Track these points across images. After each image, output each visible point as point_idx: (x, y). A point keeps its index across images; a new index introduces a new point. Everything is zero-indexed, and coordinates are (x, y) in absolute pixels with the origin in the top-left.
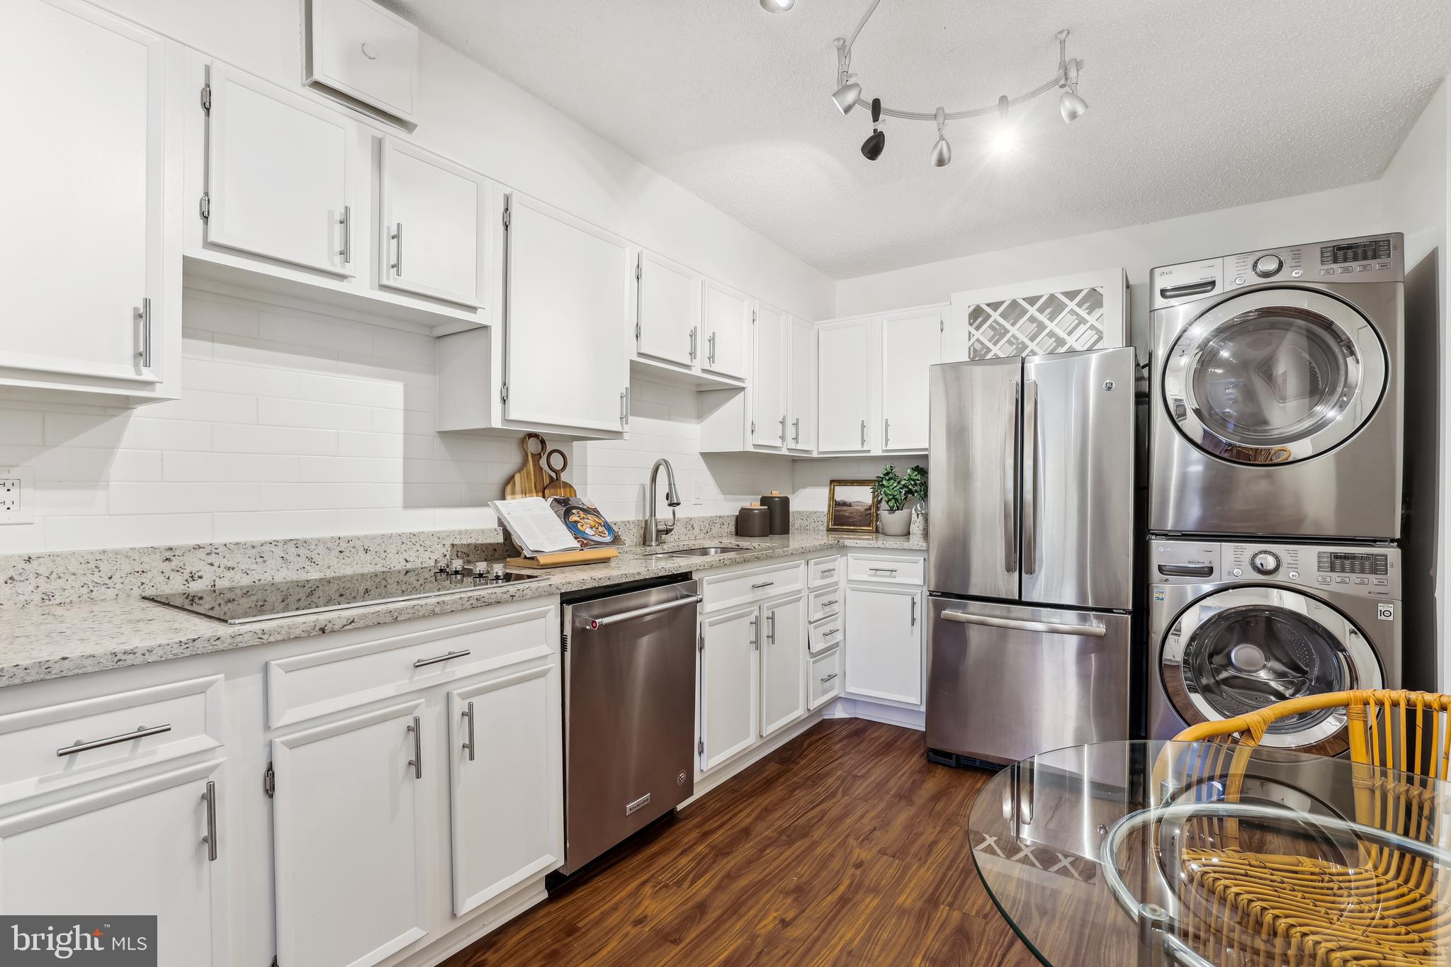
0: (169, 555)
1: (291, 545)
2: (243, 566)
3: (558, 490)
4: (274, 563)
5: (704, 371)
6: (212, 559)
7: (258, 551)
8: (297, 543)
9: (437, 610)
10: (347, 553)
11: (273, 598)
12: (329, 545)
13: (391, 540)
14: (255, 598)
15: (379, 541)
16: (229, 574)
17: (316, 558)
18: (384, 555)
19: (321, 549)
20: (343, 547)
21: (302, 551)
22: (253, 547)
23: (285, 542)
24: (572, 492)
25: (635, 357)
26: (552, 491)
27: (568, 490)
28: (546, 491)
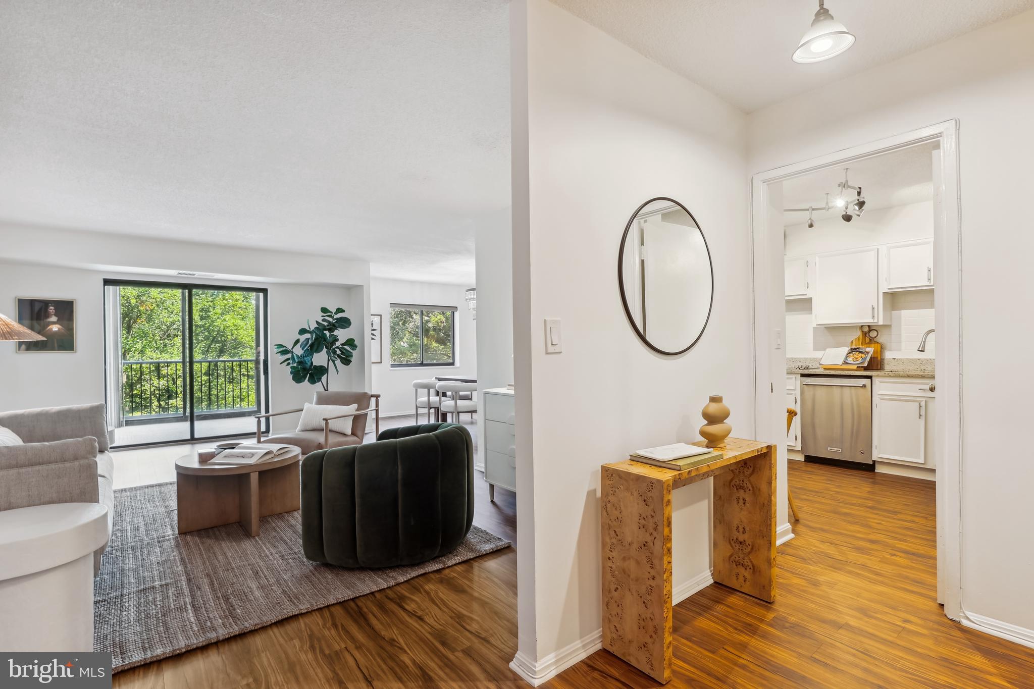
3: (871, 345)
24: (879, 346)
25: (887, 291)
26: (868, 345)
27: (876, 345)
28: (865, 345)
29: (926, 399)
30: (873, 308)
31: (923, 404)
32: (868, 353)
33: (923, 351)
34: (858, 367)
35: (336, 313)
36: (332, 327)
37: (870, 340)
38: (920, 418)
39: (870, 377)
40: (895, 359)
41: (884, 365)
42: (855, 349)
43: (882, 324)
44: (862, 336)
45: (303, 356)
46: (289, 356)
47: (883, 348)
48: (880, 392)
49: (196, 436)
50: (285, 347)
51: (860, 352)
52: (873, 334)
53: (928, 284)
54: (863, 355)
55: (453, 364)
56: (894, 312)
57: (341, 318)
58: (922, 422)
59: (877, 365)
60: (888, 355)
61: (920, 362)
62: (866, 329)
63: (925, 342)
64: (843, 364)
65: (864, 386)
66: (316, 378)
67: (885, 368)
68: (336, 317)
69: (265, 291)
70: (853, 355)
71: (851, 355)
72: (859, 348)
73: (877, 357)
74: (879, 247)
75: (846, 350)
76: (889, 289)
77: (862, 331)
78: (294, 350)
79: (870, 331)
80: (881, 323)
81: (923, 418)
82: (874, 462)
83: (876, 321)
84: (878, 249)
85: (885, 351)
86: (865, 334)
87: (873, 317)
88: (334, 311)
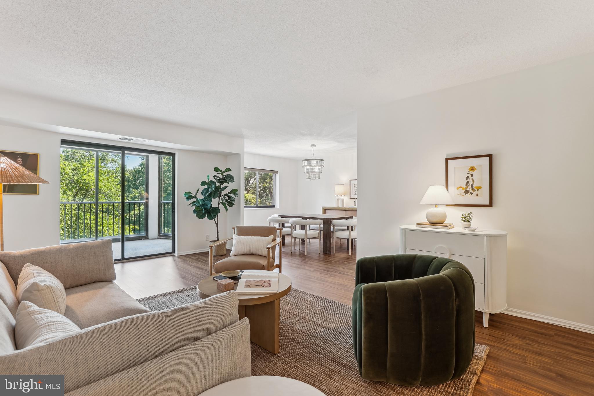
35: (225, 172)
36: (222, 181)
45: (203, 200)
46: (194, 200)
49: (125, 257)
50: (192, 194)
55: (274, 206)
57: (228, 175)
66: (212, 215)
68: (225, 174)
69: (173, 155)
78: (197, 196)
88: (223, 170)
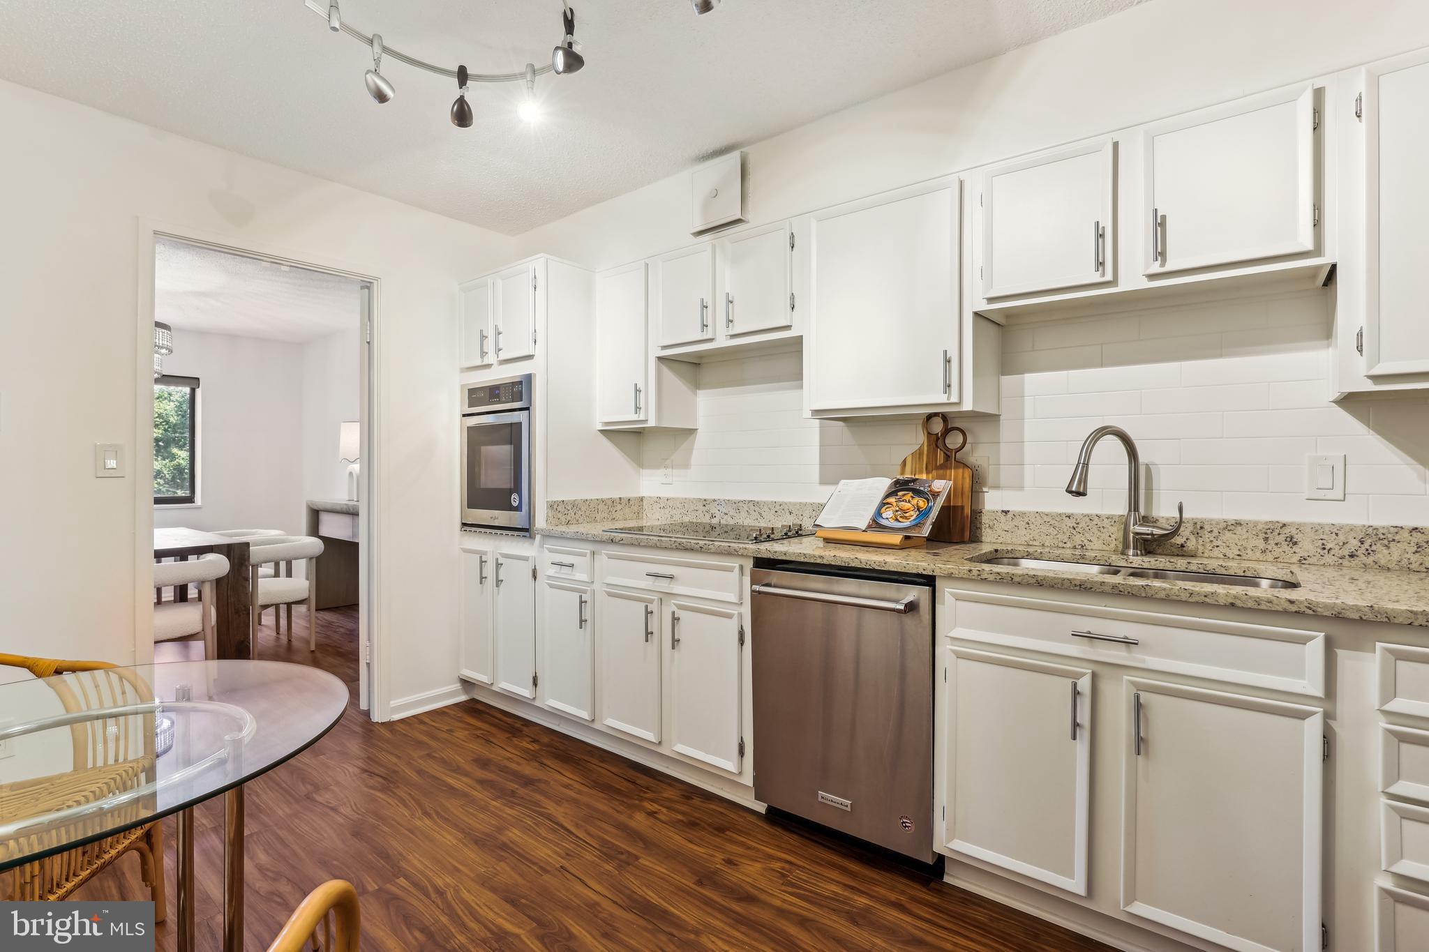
0: (705, 502)
1: (751, 504)
2: (731, 513)
3: (948, 471)
4: (744, 514)
5: (1152, 277)
6: (719, 507)
7: (737, 505)
8: (755, 503)
9: (658, 544)
10: (779, 513)
11: (744, 534)
12: (770, 506)
13: (805, 508)
14: (735, 533)
15: (798, 507)
16: (726, 517)
17: (763, 513)
18: (801, 517)
19: (766, 508)
20: (778, 508)
21: (757, 509)
22: (735, 503)
23: (749, 502)
24: (967, 473)
25: (983, 306)
26: (941, 472)
27: (960, 471)
28: (934, 472)
29: (1097, 668)
30: (948, 361)
31: (1084, 684)
32: (936, 495)
33: (1084, 494)
34: (907, 538)
37: (947, 457)
38: (1074, 738)
39: (929, 581)
40: (1006, 512)
41: (980, 528)
42: (907, 482)
43: (970, 408)
44: (929, 445)
47: (977, 482)
48: (958, 632)
51: (918, 493)
52: (954, 441)
53: (1097, 278)
54: (922, 503)
55: (190, 500)
56: (1006, 380)
58: (1081, 749)
59: (963, 530)
60: (992, 501)
61: (1071, 523)
62: (937, 427)
63: (1086, 465)
64: (869, 527)
65: (911, 607)
67: (984, 538)
70: (899, 500)
71: (892, 500)
72: (914, 481)
73: (962, 507)
74: (963, 176)
75: (884, 484)
76: (991, 300)
77: (929, 433)
79: (947, 431)
80: (967, 406)
81: (1084, 735)
82: (941, 859)
83: (954, 399)
84: (961, 183)
85: (985, 489)
86: (936, 441)
87: (948, 386)
